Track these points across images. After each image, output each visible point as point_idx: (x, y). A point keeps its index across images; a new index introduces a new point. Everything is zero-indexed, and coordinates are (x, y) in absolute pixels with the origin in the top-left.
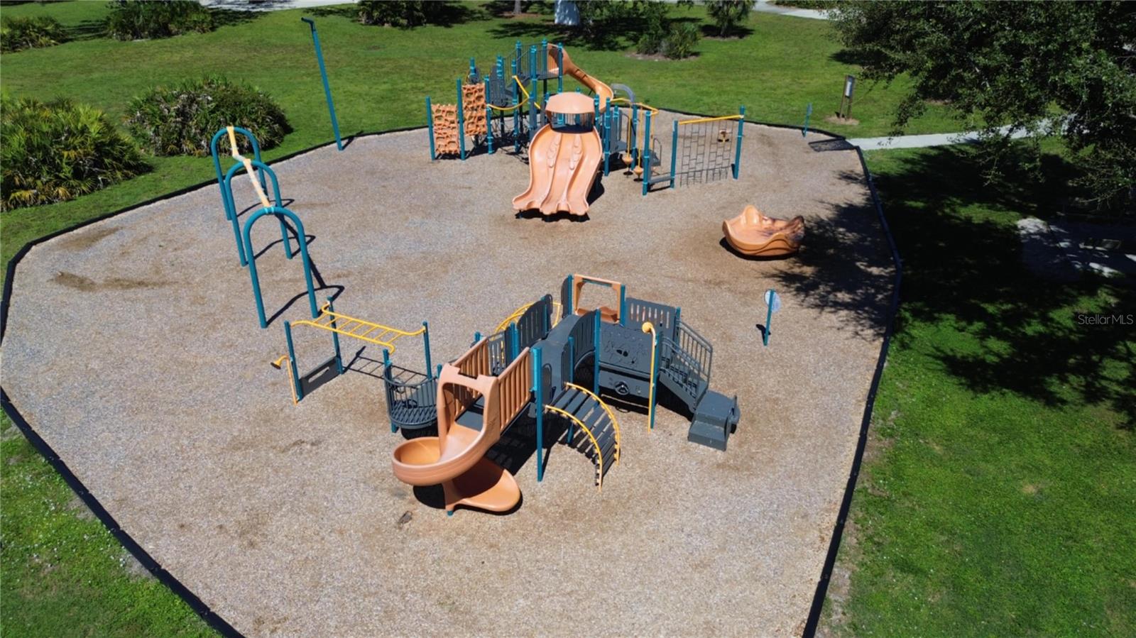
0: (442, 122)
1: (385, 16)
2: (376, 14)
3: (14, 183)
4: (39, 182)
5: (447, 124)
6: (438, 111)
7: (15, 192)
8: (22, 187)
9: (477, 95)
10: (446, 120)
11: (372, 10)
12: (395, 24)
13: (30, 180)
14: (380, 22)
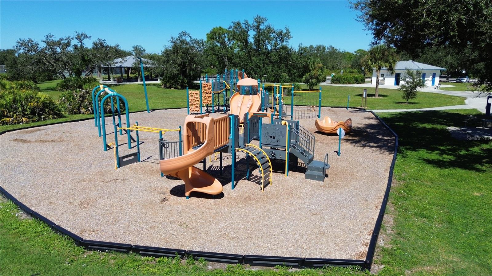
0: (193, 98)
1: (172, 85)
2: (168, 84)
3: (4, 114)
4: (15, 115)
5: (195, 99)
6: (191, 93)
7: (3, 118)
8: (7, 117)
9: (208, 87)
10: (195, 97)
11: (167, 83)
12: (175, 88)
13: (11, 114)
14: (170, 87)
